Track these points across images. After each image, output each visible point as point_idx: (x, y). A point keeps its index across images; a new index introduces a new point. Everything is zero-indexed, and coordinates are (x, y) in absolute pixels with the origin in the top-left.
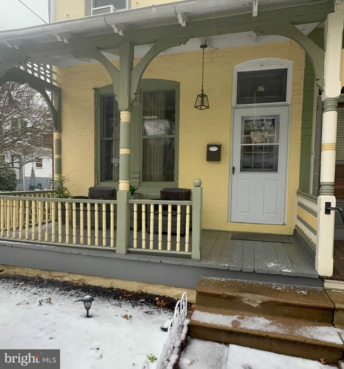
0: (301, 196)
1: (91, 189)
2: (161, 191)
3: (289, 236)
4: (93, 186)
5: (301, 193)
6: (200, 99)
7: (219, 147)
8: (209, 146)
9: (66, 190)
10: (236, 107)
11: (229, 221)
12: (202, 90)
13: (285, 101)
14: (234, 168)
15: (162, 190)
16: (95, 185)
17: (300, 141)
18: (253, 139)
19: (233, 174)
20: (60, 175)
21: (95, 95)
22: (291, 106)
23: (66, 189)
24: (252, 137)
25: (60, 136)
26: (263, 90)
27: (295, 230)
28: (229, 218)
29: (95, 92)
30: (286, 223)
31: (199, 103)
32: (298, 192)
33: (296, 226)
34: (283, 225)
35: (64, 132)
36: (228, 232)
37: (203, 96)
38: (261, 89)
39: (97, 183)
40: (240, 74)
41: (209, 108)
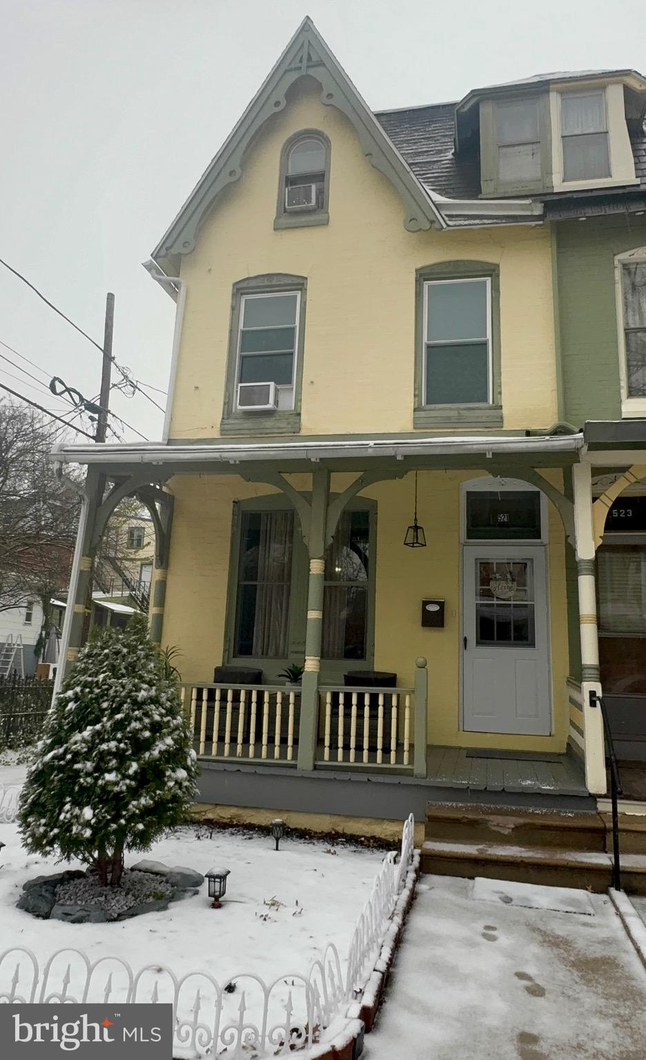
0: (572, 687)
1: (217, 670)
2: (345, 676)
3: (560, 755)
4: (220, 664)
5: (572, 683)
6: (411, 531)
7: (442, 604)
8: (425, 603)
9: (175, 672)
10: (466, 543)
11: (461, 729)
12: (416, 520)
13: (539, 537)
14: (465, 639)
15: (346, 674)
16: (223, 664)
17: (566, 600)
18: (494, 593)
19: (465, 649)
20: (158, 643)
21: (233, 511)
22: (548, 546)
23: (174, 669)
24: (492, 590)
25: (165, 576)
26: (506, 520)
27: (568, 744)
28: (461, 724)
29: (234, 506)
30: (553, 733)
31: (410, 540)
32: (569, 681)
33: (570, 737)
34: (550, 736)
35: (171, 568)
36: (460, 748)
37: (416, 528)
38: (503, 518)
39: (226, 659)
40: (470, 494)
41: (425, 545)
